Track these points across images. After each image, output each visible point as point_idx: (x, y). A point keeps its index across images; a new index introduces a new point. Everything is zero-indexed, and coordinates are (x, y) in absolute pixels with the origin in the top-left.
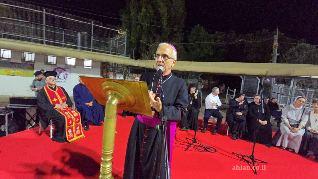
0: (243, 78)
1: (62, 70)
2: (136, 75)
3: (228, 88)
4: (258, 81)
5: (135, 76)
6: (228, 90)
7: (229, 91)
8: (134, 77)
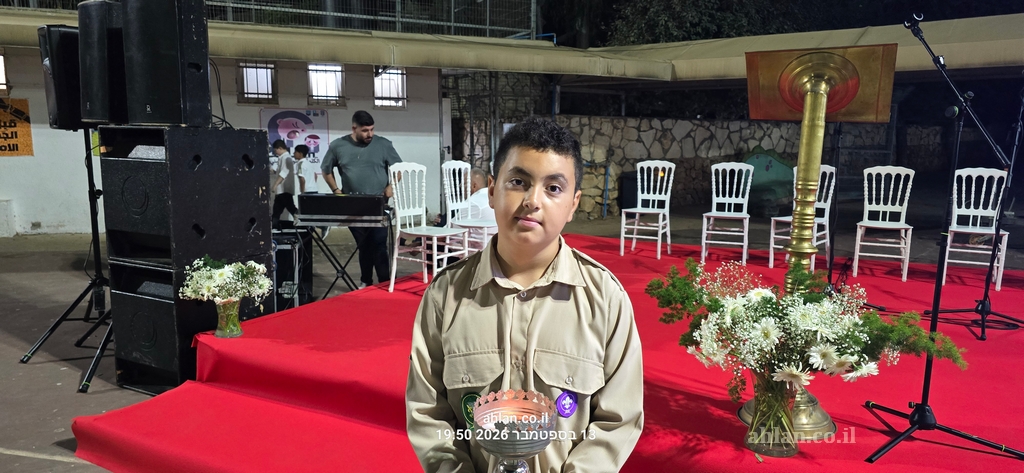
1: (300, 122)
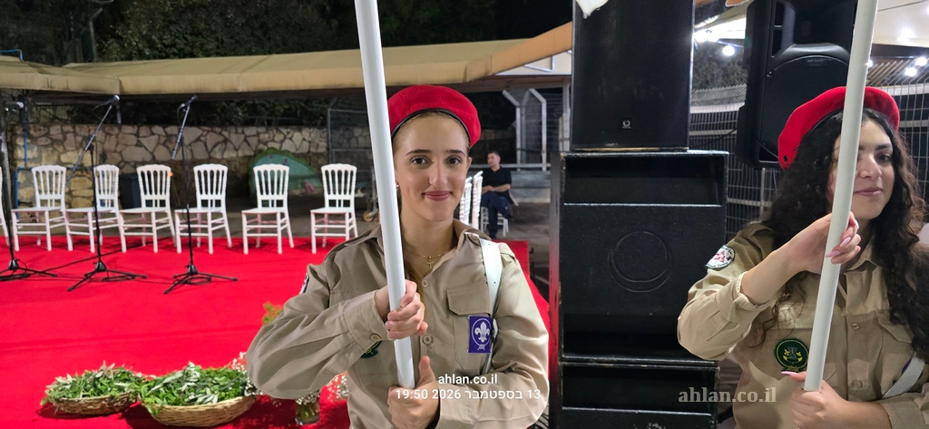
0: (519, 99)
2: (68, 128)
5: (64, 133)
8: (60, 137)
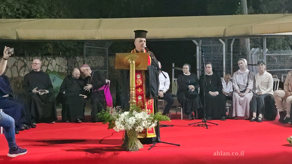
3: (173, 66)
4: (222, 47)
6: (173, 70)
7: (175, 70)
